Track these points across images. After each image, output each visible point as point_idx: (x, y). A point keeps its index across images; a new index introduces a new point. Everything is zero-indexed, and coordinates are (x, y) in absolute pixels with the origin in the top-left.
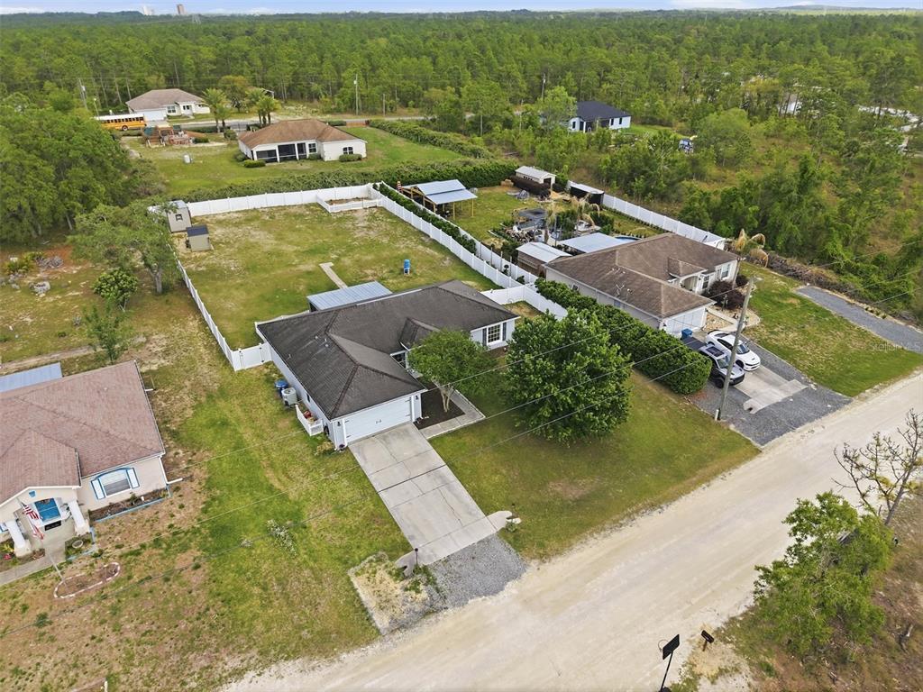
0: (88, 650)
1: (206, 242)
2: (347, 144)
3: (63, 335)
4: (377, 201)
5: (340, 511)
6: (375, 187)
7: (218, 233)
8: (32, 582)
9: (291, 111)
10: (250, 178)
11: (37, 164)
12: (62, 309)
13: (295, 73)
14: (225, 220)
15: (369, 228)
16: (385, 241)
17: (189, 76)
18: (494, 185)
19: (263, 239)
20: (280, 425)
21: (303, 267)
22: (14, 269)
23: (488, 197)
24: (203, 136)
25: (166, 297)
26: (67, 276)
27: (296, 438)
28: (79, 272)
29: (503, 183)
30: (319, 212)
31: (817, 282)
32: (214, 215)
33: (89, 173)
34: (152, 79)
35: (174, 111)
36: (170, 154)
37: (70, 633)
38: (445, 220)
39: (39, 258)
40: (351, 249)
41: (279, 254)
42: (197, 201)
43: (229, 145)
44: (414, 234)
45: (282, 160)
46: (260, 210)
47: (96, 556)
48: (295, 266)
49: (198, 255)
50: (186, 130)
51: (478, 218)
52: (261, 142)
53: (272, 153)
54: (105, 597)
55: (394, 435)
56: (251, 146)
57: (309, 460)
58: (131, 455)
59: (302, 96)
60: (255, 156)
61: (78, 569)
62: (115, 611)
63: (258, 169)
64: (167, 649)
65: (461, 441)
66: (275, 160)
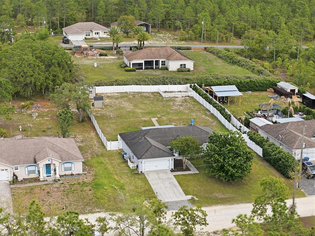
0: (60, 200)
1: (102, 104)
2: (183, 62)
3: (44, 131)
4: (190, 93)
5: (137, 188)
6: (191, 87)
7: (107, 101)
8: (45, 186)
9: (160, 37)
10: (126, 77)
11: (40, 65)
12: (43, 123)
13: (168, 13)
14: (111, 96)
15: (181, 105)
16: (187, 112)
17: (101, 12)
18: (262, 91)
19: (128, 106)
20: (122, 165)
21: (143, 119)
22: (23, 107)
23: (256, 97)
24: (104, 52)
25: (83, 124)
26: (44, 112)
27: (127, 169)
28: (48, 111)
29: (268, 90)
30: (158, 96)
32: (106, 93)
33: (58, 69)
34: (79, 15)
35: (89, 35)
36: (86, 62)
37: (56, 196)
38: (220, 104)
39: (32, 104)
40: (168, 113)
41: (134, 113)
42: (99, 86)
43: (118, 58)
44: (203, 110)
45: (145, 69)
46: (129, 93)
47: (62, 183)
48: (140, 118)
49: (97, 109)
50: (96, 48)
51: (242, 106)
52: (136, 59)
53: (140, 64)
54: (65, 191)
55: (161, 172)
56: (130, 60)
57: (129, 175)
58: (74, 159)
59: (170, 27)
60: (131, 66)
61: (57, 185)
62: (67, 194)
63: (131, 72)
64: (81, 204)
65: (186, 177)
66: (142, 69)
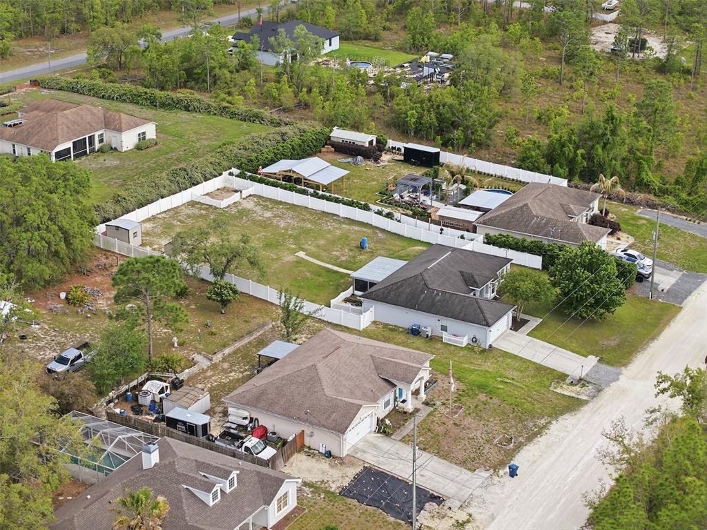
0: (487, 428)
2: (140, 130)
8: (432, 417)
20: (438, 347)
27: (456, 349)
29: (323, 149)
30: (211, 210)
31: (647, 205)
40: (295, 238)
45: (75, 157)
48: (280, 259)
52: (60, 142)
53: (67, 151)
54: (470, 414)
60: (53, 158)
62: (480, 417)
64: (514, 423)
65: (543, 333)
